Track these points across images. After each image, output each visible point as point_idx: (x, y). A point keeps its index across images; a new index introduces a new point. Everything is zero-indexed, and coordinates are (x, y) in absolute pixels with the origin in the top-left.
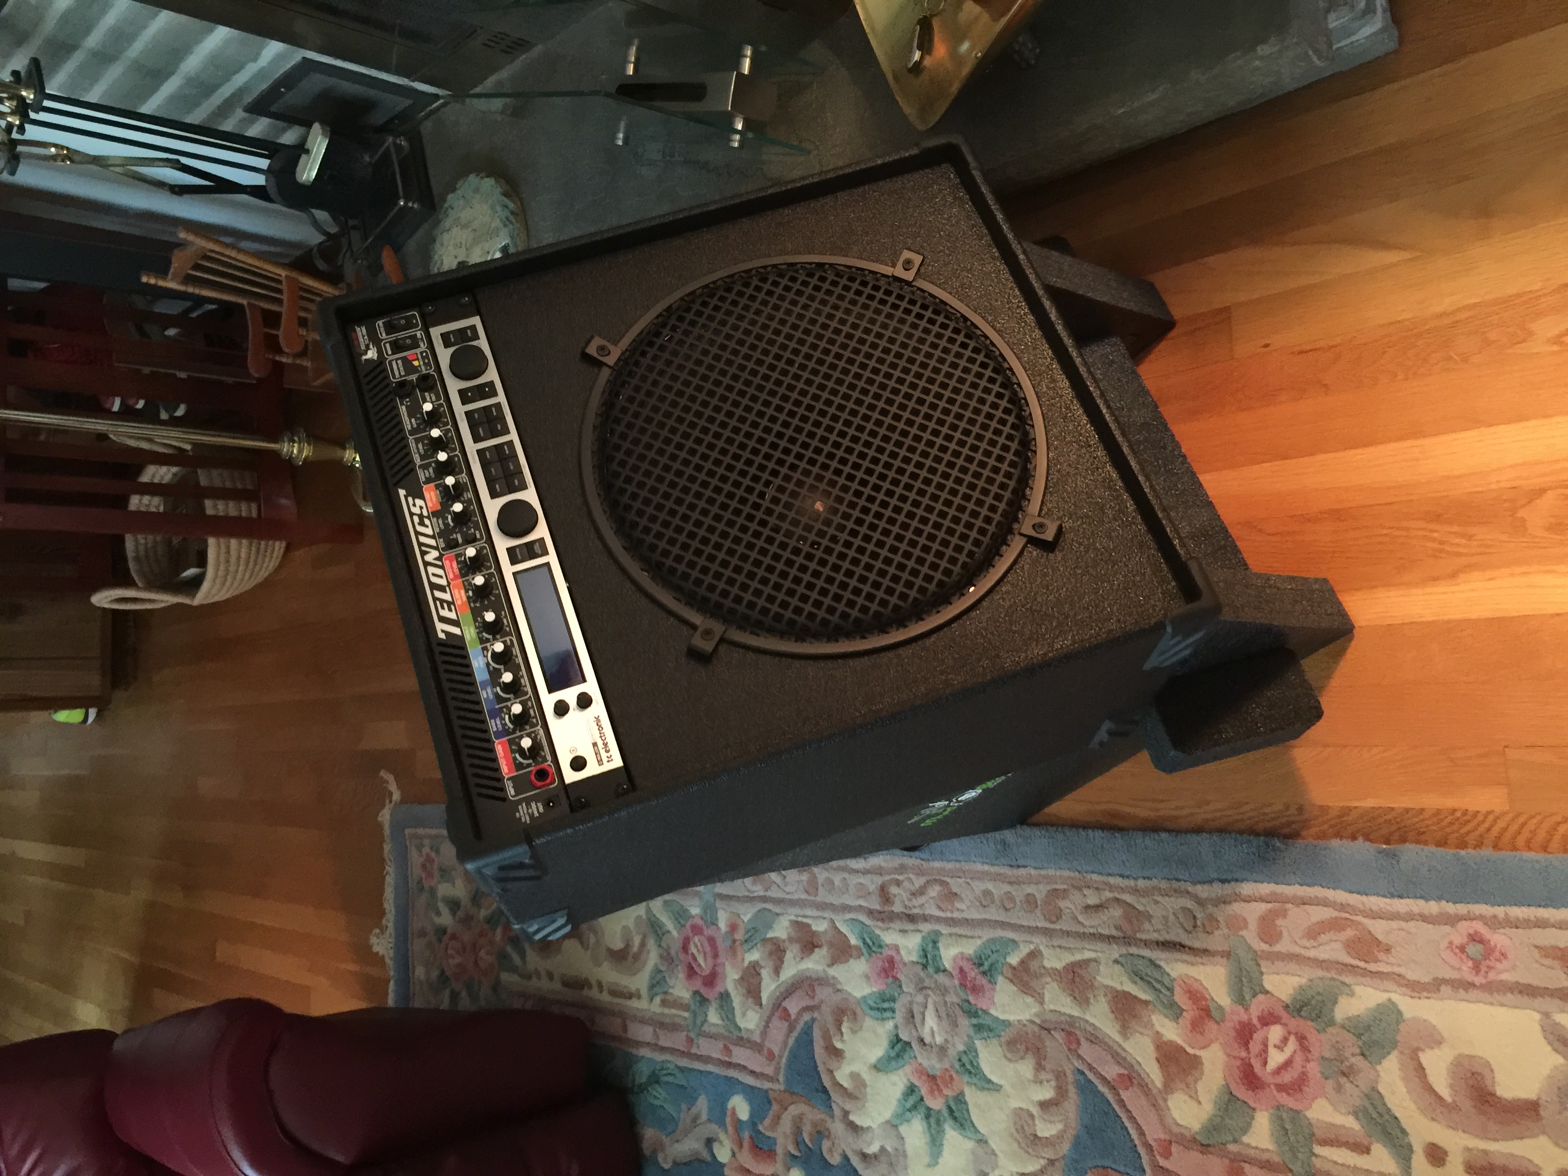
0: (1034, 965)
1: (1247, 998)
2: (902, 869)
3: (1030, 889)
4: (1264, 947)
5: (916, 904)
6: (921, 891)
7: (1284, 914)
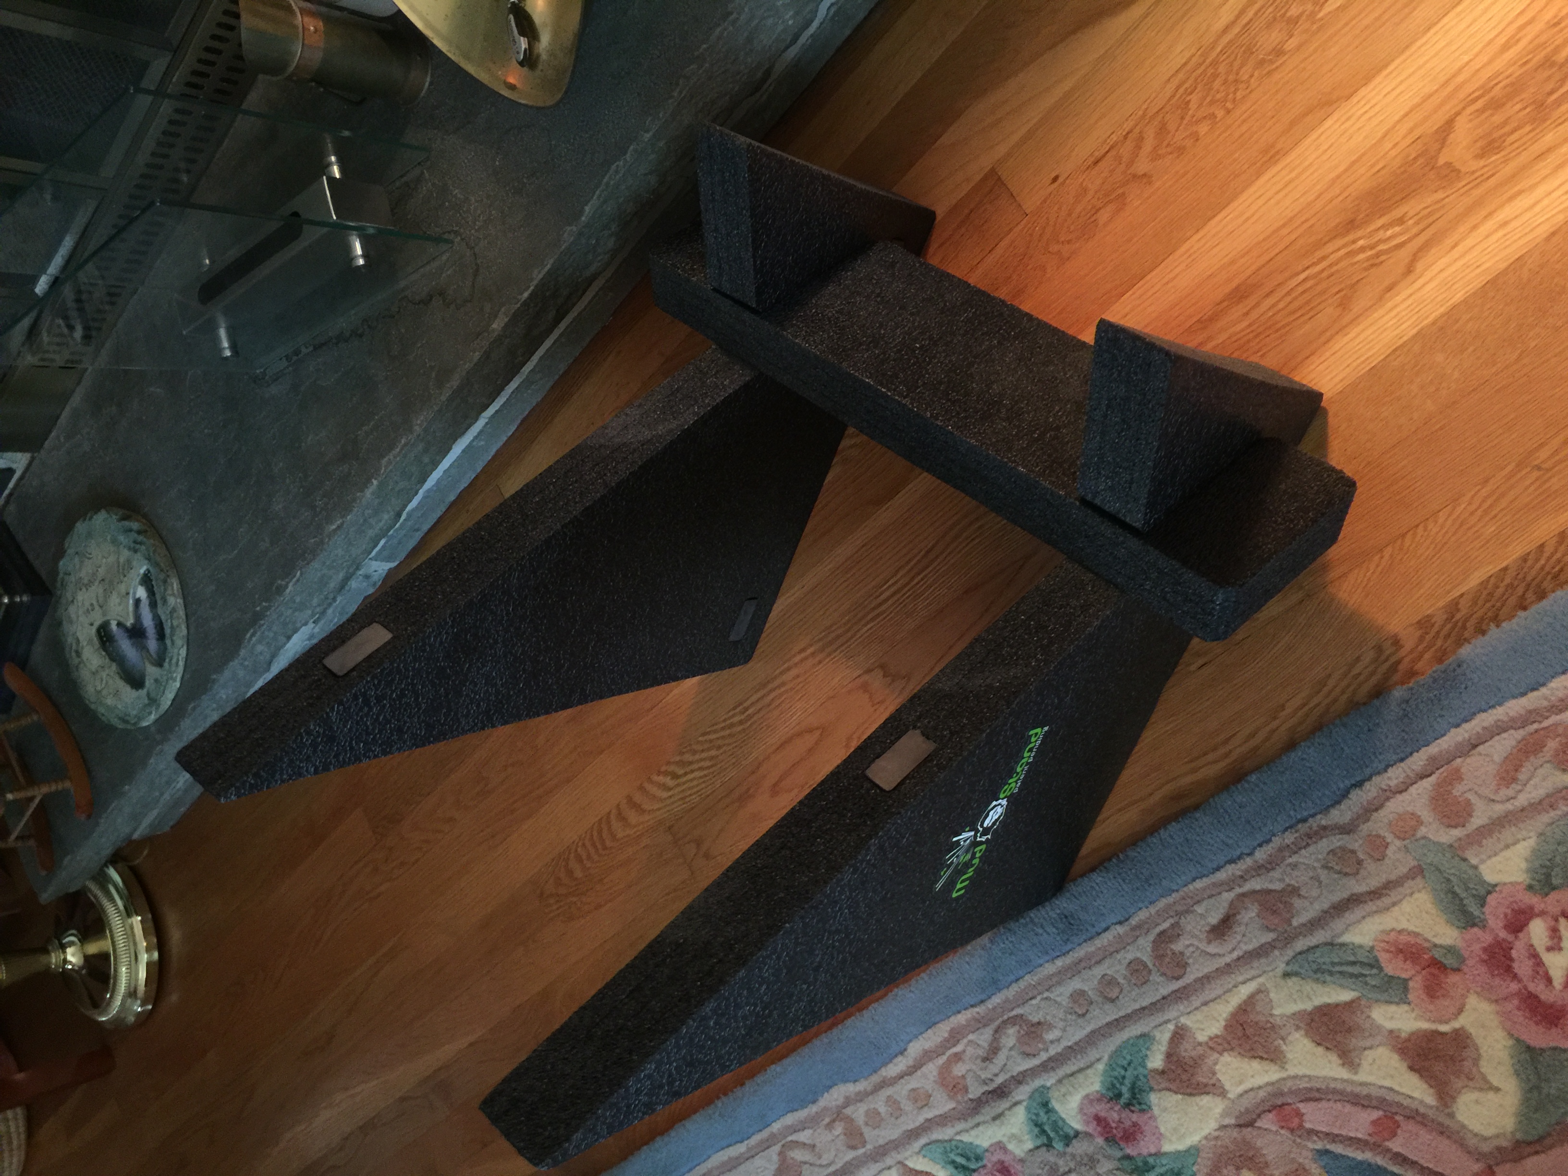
0: (1186, 1050)
1: (1476, 913)
2: (955, 1037)
3: (1130, 954)
4: (1457, 833)
5: (996, 1071)
6: (994, 1050)
7: (1457, 776)
